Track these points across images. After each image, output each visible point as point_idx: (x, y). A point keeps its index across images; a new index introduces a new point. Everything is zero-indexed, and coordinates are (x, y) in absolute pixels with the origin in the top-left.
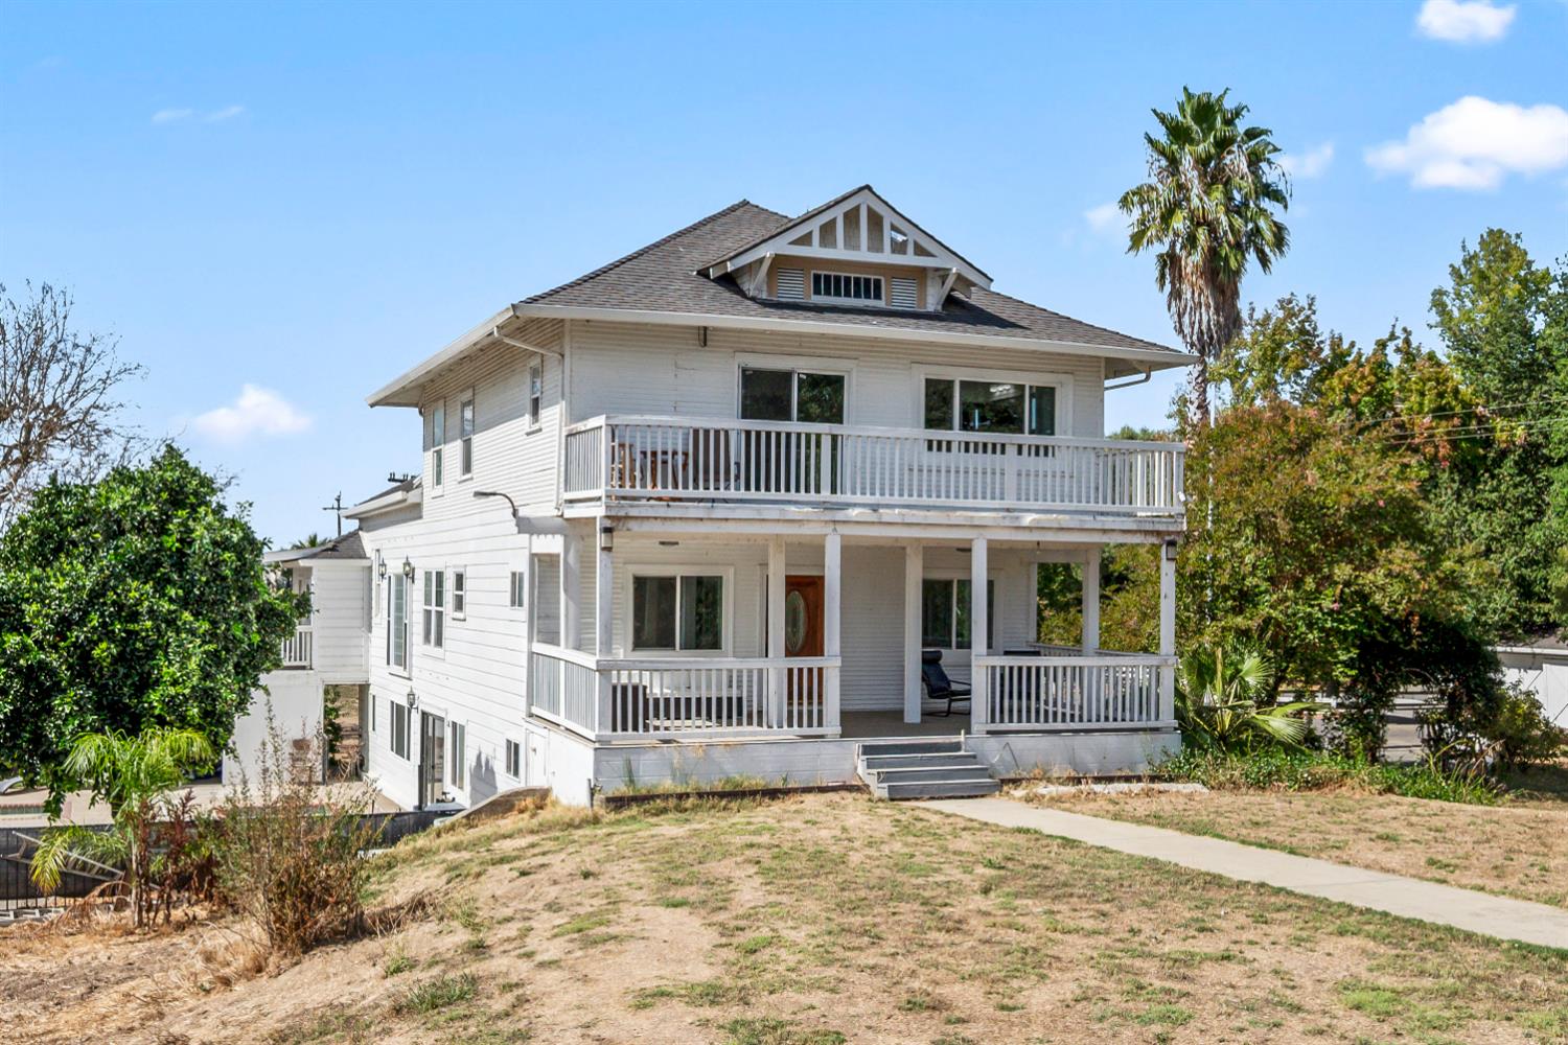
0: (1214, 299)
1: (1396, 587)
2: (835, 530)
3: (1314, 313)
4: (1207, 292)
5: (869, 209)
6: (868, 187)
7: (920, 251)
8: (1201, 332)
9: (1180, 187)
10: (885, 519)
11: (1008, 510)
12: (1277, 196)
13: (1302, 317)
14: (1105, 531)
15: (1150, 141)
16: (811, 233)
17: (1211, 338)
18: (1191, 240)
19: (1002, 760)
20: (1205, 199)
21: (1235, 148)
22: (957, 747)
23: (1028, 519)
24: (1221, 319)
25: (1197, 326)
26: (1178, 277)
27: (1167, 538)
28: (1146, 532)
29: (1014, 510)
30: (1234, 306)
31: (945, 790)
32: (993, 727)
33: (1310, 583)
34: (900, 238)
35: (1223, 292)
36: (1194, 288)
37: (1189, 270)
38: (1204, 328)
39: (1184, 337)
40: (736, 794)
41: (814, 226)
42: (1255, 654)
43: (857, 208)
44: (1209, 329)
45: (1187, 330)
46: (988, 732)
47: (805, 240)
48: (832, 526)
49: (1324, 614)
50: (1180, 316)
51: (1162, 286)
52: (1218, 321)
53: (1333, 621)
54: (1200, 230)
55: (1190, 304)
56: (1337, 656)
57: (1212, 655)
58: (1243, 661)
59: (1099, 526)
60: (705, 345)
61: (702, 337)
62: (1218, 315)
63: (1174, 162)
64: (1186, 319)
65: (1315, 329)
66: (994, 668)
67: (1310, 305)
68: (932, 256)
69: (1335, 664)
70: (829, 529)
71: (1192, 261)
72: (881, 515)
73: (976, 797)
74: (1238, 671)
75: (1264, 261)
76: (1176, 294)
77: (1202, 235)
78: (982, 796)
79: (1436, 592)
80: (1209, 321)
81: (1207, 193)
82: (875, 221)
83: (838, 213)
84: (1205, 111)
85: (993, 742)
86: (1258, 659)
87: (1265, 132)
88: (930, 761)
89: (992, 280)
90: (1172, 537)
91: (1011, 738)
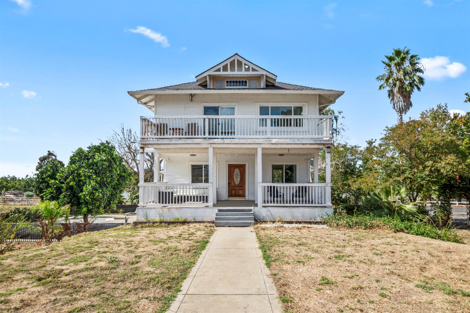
0: (403, 98)
1: (448, 167)
2: (211, 146)
3: (447, 107)
4: (401, 98)
5: (238, 60)
6: (237, 54)
7: (253, 70)
8: (400, 108)
9: (391, 72)
10: (225, 142)
11: (268, 138)
12: (421, 71)
13: (444, 108)
14: (304, 144)
15: (383, 62)
16: (220, 68)
17: (403, 109)
18: (395, 85)
19: (267, 214)
20: (398, 73)
21: (406, 60)
22: (251, 210)
23: (274, 141)
24: (405, 104)
25: (398, 107)
26: (393, 96)
27: (327, 146)
28: (319, 144)
29: (270, 138)
30: (409, 100)
31: (234, 224)
32: (264, 205)
33: (421, 167)
34: (247, 67)
35: (405, 97)
36: (398, 96)
37: (395, 93)
38: (401, 107)
39: (396, 110)
40: (184, 223)
41: (221, 66)
42: (404, 187)
43: (234, 60)
44: (402, 107)
45: (396, 108)
46: (263, 206)
47: (219, 70)
48: (210, 145)
49: (426, 176)
50: (394, 105)
51: (390, 97)
52: (405, 105)
53: (429, 178)
54: (397, 82)
55: (396, 101)
56: (432, 188)
57: (389, 188)
58: (401, 189)
59: (300, 142)
60: (192, 101)
61: (191, 99)
62: (404, 103)
63: (389, 66)
64: (396, 105)
65: (447, 111)
66: (265, 187)
67: (446, 106)
68: (257, 71)
69: (431, 190)
70: (209, 146)
71: (396, 90)
72: (224, 141)
73: (245, 226)
74: (399, 192)
75: (419, 89)
76: (393, 99)
77: (398, 83)
78: (247, 226)
79: (465, 169)
80: (402, 105)
81: (399, 72)
82: (240, 63)
83: (228, 62)
84: (398, 53)
85: (264, 209)
86: (405, 189)
87: (417, 56)
88: (237, 215)
89: (277, 76)
90: (329, 145)
91: (270, 208)
